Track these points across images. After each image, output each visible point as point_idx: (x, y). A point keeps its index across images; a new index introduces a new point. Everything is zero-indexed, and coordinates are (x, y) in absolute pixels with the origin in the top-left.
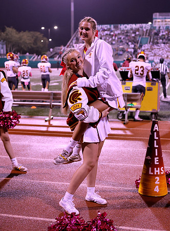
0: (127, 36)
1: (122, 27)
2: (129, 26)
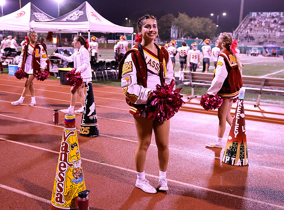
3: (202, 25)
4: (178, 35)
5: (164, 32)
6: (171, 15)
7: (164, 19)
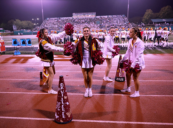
0: (63, 22)
1: (62, 18)
2: (64, 18)
4: (17, 28)
6: (13, 20)
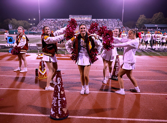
0: (60, 23)
3: (24, 24)
5: (7, 27)
6: (9, 19)
7: (6, 21)
